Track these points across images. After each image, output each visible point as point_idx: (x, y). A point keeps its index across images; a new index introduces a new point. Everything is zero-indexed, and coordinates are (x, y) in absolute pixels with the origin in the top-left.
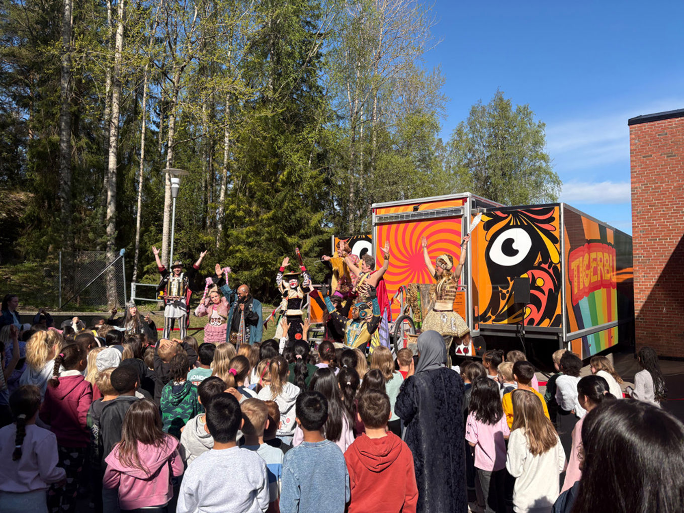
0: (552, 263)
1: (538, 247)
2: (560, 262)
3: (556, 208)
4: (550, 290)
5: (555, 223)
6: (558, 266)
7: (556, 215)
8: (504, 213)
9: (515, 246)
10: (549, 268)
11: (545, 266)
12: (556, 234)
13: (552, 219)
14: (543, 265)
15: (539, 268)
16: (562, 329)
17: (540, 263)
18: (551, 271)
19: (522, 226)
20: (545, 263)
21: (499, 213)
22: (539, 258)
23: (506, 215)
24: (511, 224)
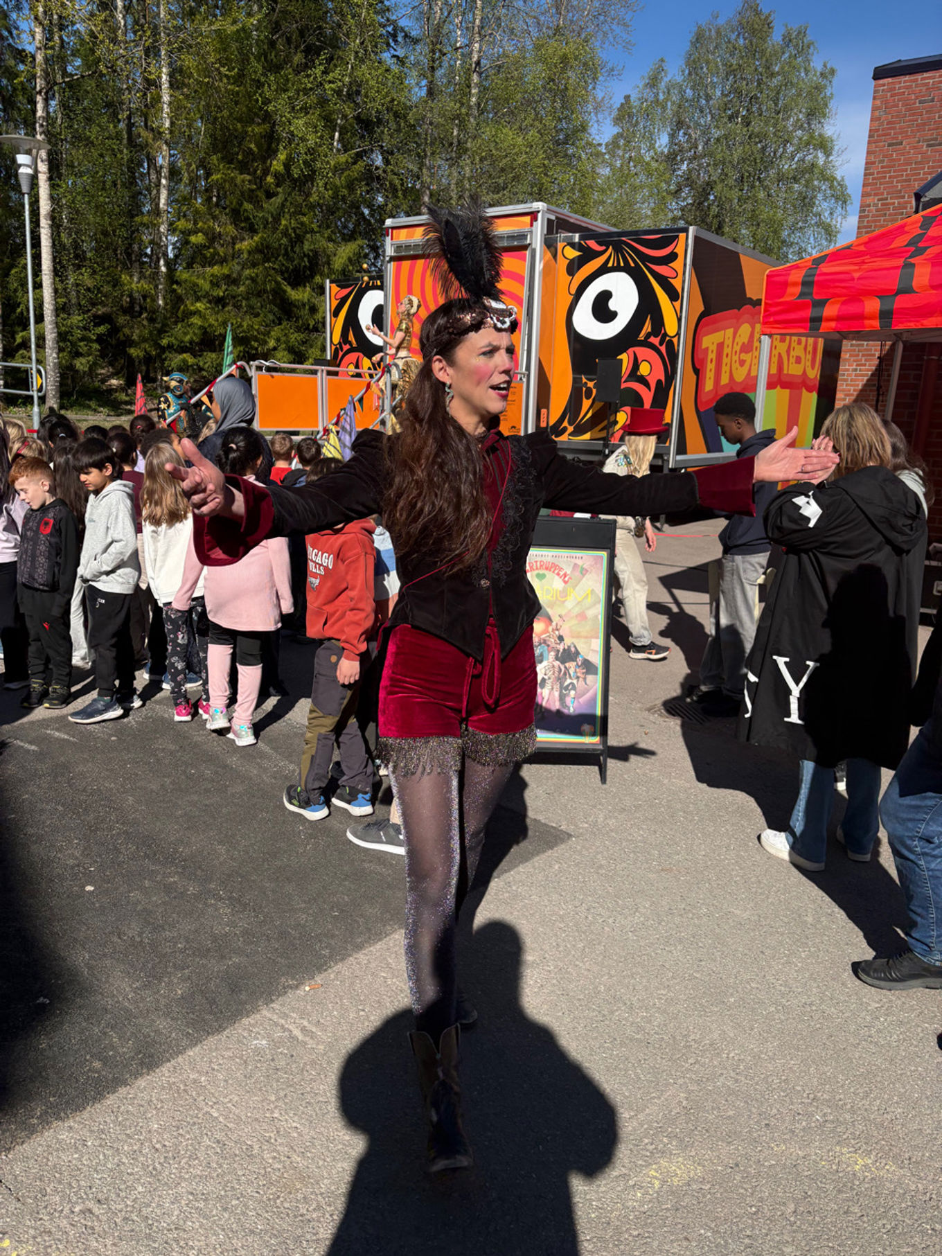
0: (666, 335)
1: (647, 307)
2: (678, 334)
3: (682, 236)
4: (659, 382)
5: (678, 265)
6: (675, 340)
7: (679, 250)
8: (600, 244)
9: (613, 305)
10: (661, 344)
11: (655, 341)
12: (676, 283)
13: (673, 257)
14: (652, 339)
15: (646, 344)
16: (669, 447)
17: (648, 335)
18: (663, 349)
19: (626, 269)
20: (656, 336)
21: (592, 244)
22: (647, 327)
23: (604, 248)
24: (610, 265)
